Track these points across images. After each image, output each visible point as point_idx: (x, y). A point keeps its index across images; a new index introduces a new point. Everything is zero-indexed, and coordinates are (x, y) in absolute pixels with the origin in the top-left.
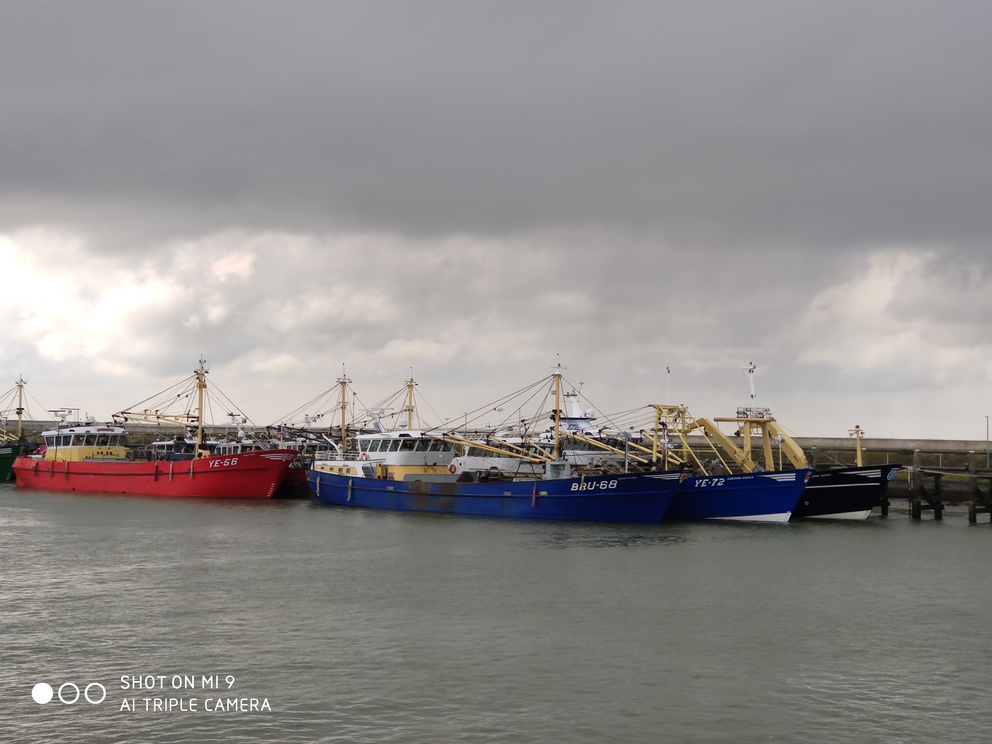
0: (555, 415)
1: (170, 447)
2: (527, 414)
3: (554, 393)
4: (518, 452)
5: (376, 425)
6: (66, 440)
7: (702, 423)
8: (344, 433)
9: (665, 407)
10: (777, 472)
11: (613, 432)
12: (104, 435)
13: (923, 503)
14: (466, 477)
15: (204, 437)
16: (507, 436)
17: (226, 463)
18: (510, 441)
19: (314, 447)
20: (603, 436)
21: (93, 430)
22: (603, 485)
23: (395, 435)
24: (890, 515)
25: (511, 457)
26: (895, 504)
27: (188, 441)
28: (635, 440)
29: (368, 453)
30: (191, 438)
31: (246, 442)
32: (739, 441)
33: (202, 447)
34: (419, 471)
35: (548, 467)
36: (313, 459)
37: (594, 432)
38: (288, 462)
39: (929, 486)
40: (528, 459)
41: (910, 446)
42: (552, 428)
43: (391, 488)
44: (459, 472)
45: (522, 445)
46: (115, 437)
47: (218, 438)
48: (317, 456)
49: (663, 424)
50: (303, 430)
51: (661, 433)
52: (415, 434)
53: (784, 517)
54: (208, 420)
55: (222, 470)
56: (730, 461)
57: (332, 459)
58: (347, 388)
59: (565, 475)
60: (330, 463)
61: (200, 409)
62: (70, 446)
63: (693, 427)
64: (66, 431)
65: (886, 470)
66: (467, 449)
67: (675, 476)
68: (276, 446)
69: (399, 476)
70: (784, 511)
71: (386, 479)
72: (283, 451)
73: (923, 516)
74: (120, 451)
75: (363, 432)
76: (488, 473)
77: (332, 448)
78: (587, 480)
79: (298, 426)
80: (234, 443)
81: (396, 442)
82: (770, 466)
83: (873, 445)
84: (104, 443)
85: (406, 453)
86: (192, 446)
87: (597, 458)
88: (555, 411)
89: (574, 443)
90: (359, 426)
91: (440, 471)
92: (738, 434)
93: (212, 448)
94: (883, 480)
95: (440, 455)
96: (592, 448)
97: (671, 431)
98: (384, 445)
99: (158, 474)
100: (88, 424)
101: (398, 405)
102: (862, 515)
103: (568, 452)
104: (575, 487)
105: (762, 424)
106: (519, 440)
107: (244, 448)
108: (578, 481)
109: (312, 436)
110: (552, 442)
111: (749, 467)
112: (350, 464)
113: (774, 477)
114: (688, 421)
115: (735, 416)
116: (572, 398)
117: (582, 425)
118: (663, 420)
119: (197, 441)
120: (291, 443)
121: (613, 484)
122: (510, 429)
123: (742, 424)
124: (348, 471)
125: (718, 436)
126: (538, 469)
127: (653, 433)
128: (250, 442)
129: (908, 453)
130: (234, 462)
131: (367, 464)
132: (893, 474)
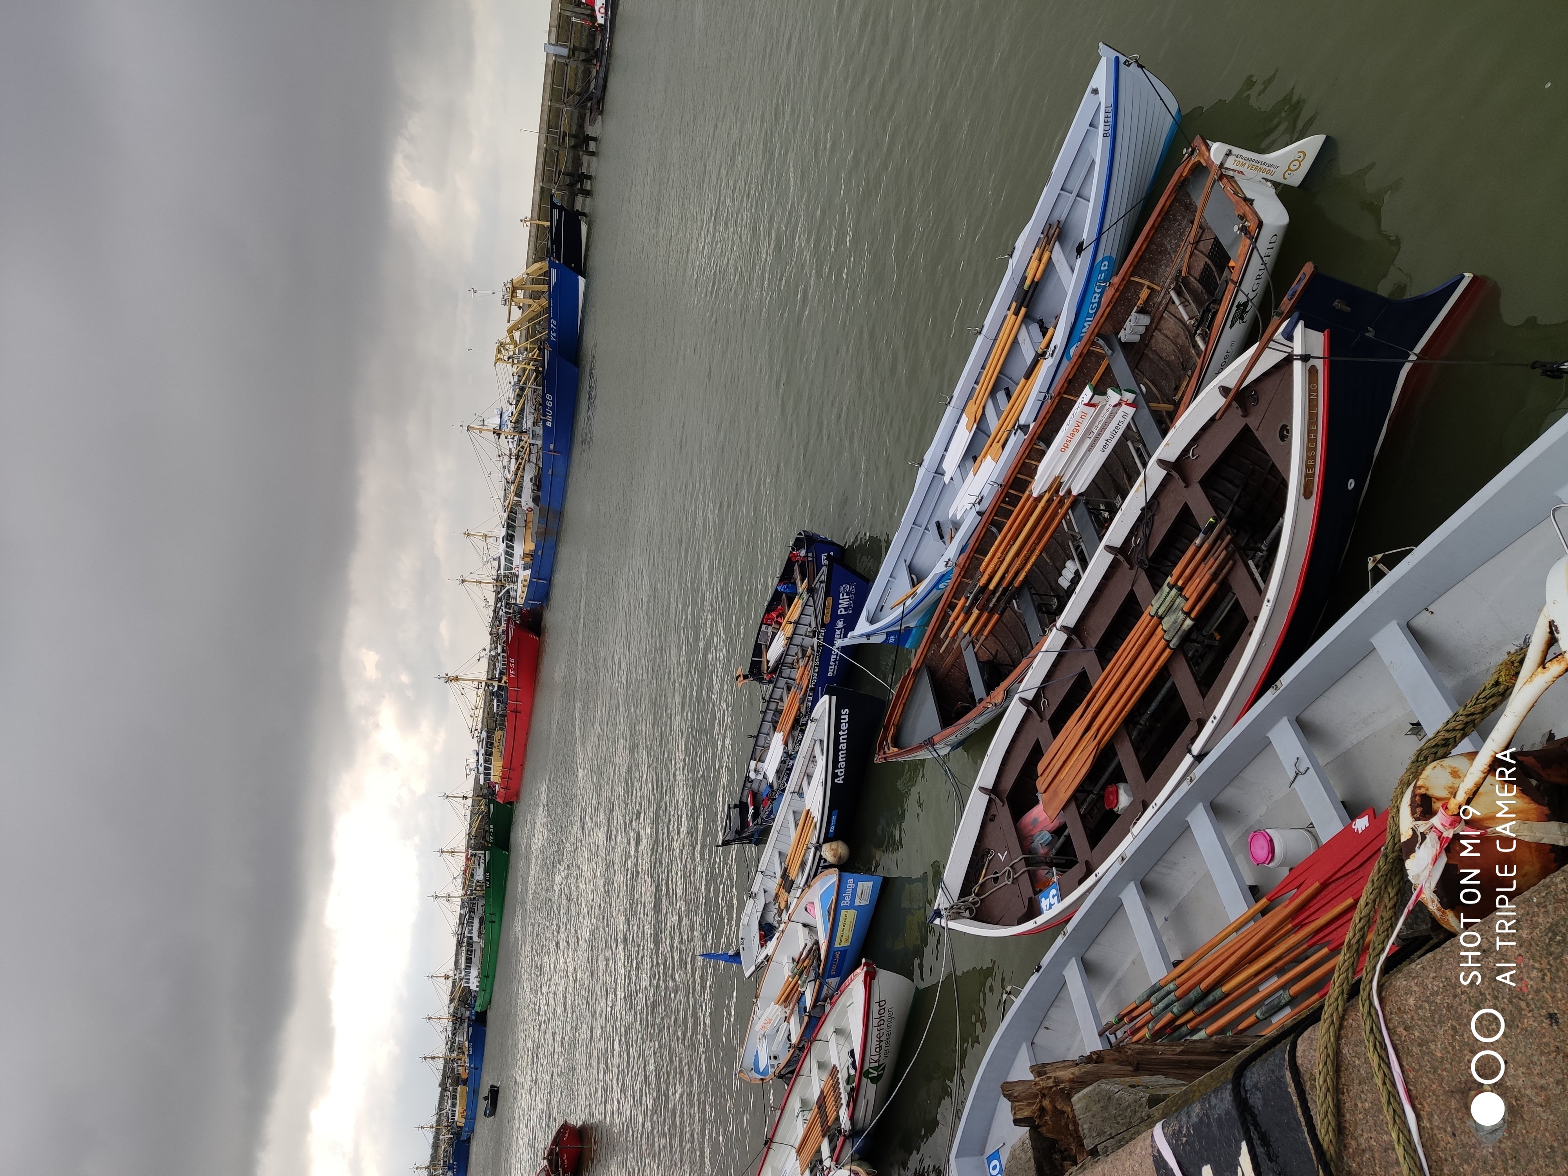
0: (497, 433)
1: (498, 701)
2: (494, 452)
3: (481, 432)
4: (520, 464)
5: (494, 559)
6: (487, 769)
7: (510, 331)
8: (498, 584)
9: (497, 356)
10: (549, 284)
11: (511, 394)
12: (486, 745)
13: (579, 186)
14: (536, 500)
15: (492, 679)
16: (509, 471)
17: (513, 666)
18: (513, 468)
19: (507, 604)
20: (514, 402)
21: (482, 751)
22: (549, 404)
23: (503, 546)
24: (586, 211)
25: (524, 469)
26: (578, 207)
27: (496, 689)
28: (519, 381)
29: (513, 566)
30: (494, 687)
31: (499, 650)
32: (525, 308)
33: (500, 680)
34: (529, 532)
35: (533, 442)
36: (515, 604)
37: (511, 408)
38: (516, 624)
39: (568, 180)
40: (526, 456)
41: (538, 188)
42: (506, 437)
43: (540, 553)
44: (532, 505)
45: (517, 459)
46: (488, 737)
47: (495, 669)
48: (513, 602)
49: (509, 358)
50: (494, 611)
51: (516, 361)
52: (503, 532)
53: (582, 281)
54: (483, 676)
55: (517, 669)
56: (538, 315)
57: (516, 591)
58: (466, 579)
59: (539, 430)
60: (519, 593)
61: (473, 681)
62: (492, 766)
63: (512, 338)
64: (481, 769)
65: (553, 206)
66: (516, 498)
67: (547, 353)
68: (503, 631)
69: (531, 546)
70: (577, 282)
71: (532, 555)
72: (508, 627)
73: (588, 188)
74: (498, 734)
75: (499, 569)
76: (535, 484)
77: (508, 592)
78: (545, 415)
79: (492, 614)
80: (499, 658)
81: (507, 546)
82: (545, 288)
83: (536, 214)
84: (492, 744)
85: (516, 540)
86: (499, 687)
87: (529, 408)
88: (494, 433)
89: (518, 422)
90: (495, 573)
91: (530, 518)
92: (520, 308)
93: (501, 673)
94: (561, 209)
95: (519, 517)
96: (522, 412)
97: (514, 353)
98: (509, 554)
99: (516, 711)
100: (478, 754)
101: (480, 543)
102: (584, 228)
103: (524, 427)
104: (549, 424)
105: (514, 290)
106: (513, 461)
107: (503, 651)
108: (545, 421)
109: (499, 605)
110: (516, 438)
111: (544, 302)
112: (520, 579)
113: (552, 284)
114: (508, 341)
115: (507, 308)
116: (485, 423)
117: (505, 417)
118: (506, 358)
119: (496, 684)
120: (503, 619)
121: (549, 397)
122: (504, 467)
123: (513, 303)
124: (525, 581)
125: (520, 322)
126: (535, 450)
127: (515, 366)
128: (499, 647)
129: (542, 190)
130: (512, 660)
131: (521, 567)
132: (555, 200)
